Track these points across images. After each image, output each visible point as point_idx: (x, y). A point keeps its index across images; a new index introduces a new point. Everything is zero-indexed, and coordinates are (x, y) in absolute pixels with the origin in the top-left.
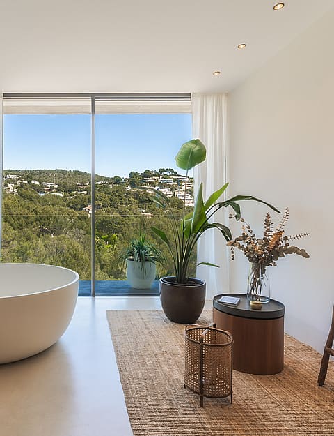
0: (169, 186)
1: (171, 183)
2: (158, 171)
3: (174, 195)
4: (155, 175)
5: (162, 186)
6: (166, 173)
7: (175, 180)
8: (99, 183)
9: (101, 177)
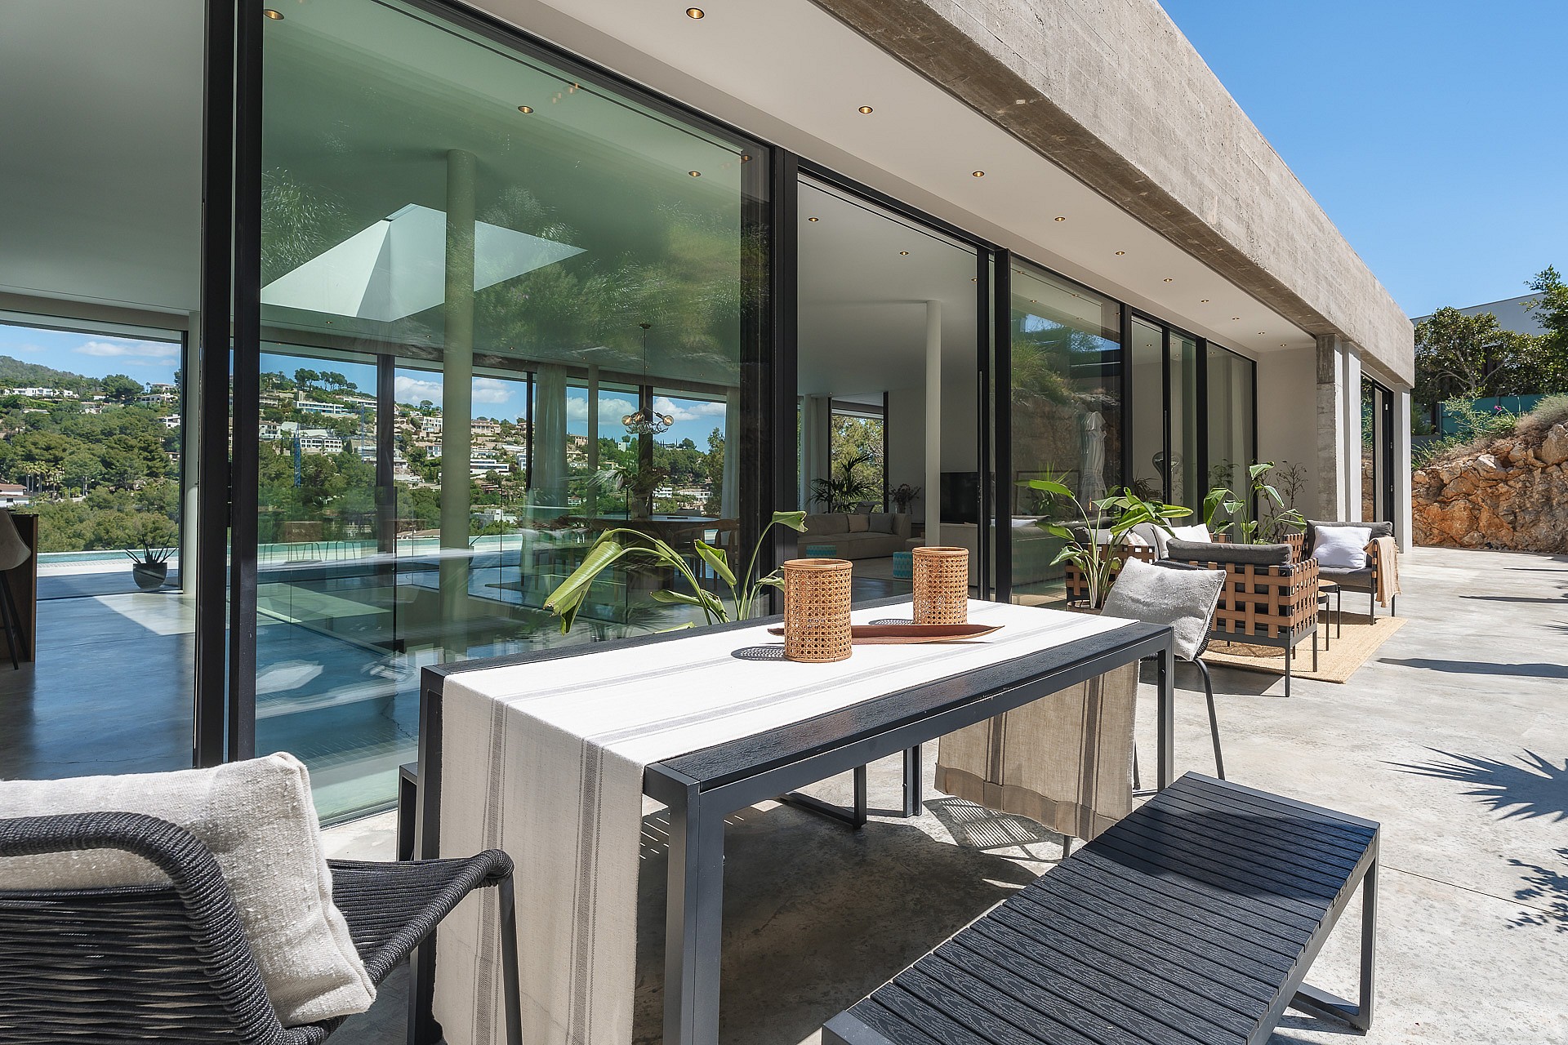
0: (331, 424)
1: (337, 414)
2: (290, 376)
3: (348, 448)
4: (280, 387)
5: (305, 421)
6: (320, 384)
7: (351, 408)
8: (29, 392)
9: (34, 368)
